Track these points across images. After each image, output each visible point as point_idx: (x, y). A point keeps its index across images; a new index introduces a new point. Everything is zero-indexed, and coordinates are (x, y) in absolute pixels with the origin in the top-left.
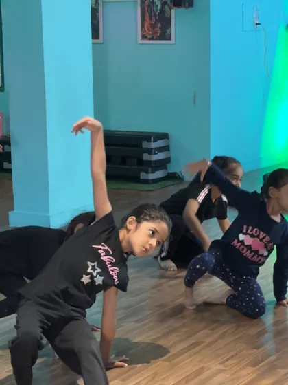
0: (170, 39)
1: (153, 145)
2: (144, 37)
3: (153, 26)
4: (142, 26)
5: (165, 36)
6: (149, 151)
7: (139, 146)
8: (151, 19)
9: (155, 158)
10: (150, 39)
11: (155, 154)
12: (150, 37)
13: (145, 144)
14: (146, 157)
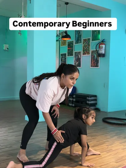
0: (98, 67)
1: (90, 99)
2: (91, 66)
3: (94, 63)
4: (91, 63)
5: (97, 66)
6: (89, 100)
7: (86, 98)
8: (94, 61)
9: (90, 102)
10: (93, 67)
11: (90, 101)
12: (93, 66)
13: (88, 98)
14: (88, 102)
